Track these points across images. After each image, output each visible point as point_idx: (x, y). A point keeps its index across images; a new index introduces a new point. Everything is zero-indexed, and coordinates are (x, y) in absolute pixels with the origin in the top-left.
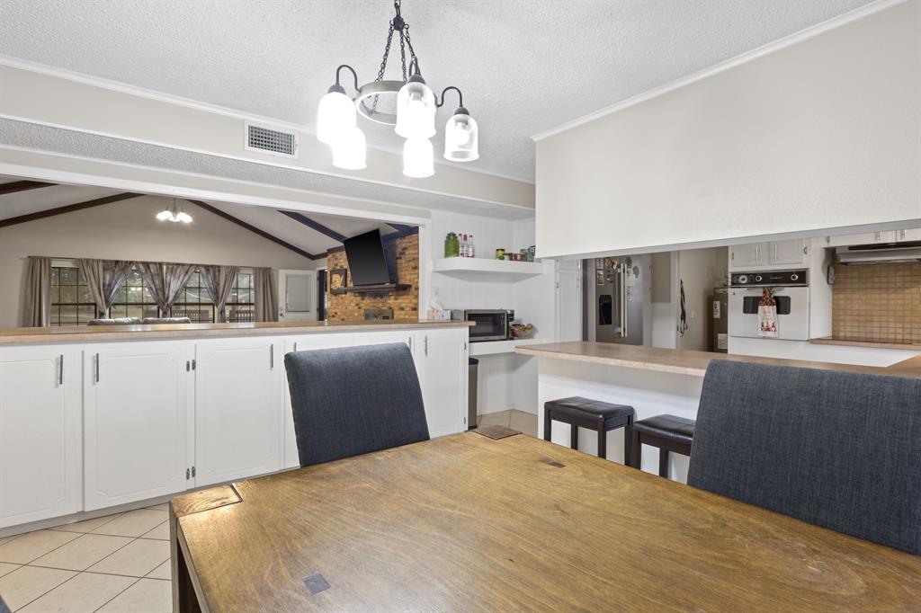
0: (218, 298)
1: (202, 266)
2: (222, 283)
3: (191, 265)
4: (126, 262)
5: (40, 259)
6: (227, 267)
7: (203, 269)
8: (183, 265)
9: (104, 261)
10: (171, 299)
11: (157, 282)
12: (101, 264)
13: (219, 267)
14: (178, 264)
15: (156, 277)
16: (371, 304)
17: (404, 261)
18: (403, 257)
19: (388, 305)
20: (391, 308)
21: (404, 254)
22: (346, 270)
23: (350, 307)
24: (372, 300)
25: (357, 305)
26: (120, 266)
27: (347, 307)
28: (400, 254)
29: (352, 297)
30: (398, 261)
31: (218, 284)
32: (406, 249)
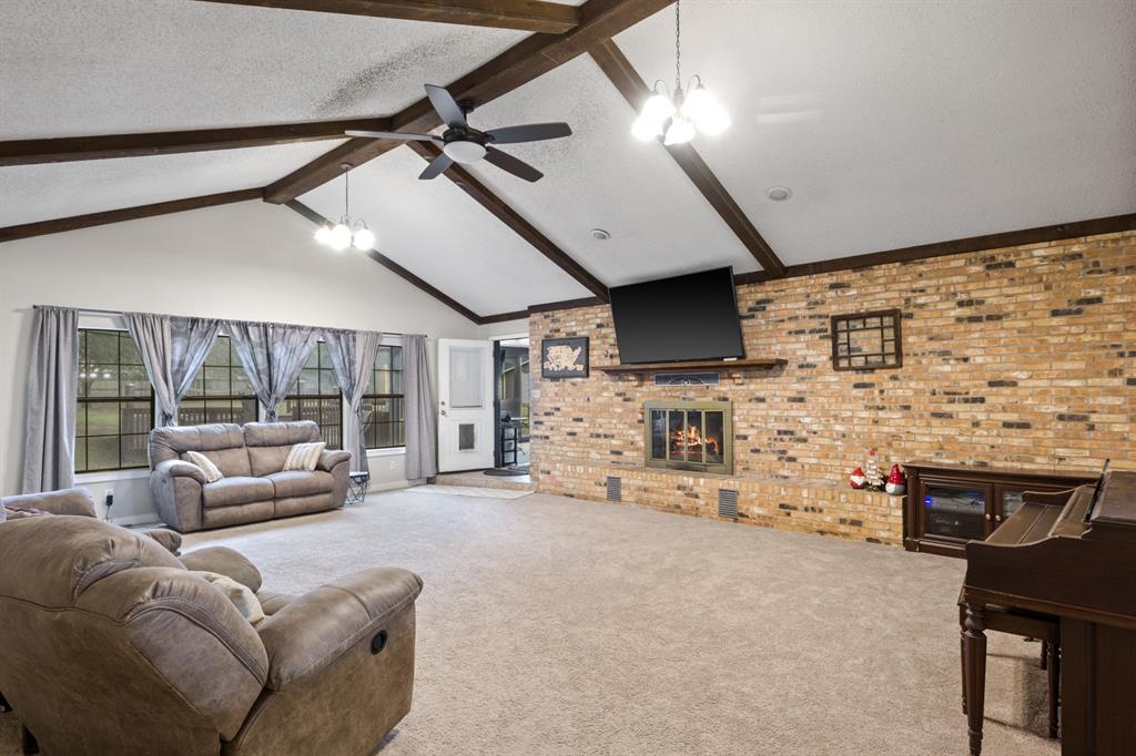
0: (352, 385)
1: (329, 330)
2: (358, 360)
3: (313, 329)
4: (210, 322)
5: (57, 311)
6: (366, 334)
7: (329, 336)
8: (301, 328)
9: (173, 319)
11: (261, 357)
12: (167, 324)
13: (354, 332)
14: (293, 327)
15: (257, 350)
16: (663, 394)
17: (763, 322)
18: (759, 314)
19: (716, 395)
20: (725, 399)
21: (764, 309)
22: (588, 338)
23: (599, 400)
24: (667, 386)
25: (619, 395)
26: (200, 328)
27: (588, 400)
28: (750, 310)
29: (607, 381)
30: (745, 322)
31: (352, 363)
32: (769, 301)
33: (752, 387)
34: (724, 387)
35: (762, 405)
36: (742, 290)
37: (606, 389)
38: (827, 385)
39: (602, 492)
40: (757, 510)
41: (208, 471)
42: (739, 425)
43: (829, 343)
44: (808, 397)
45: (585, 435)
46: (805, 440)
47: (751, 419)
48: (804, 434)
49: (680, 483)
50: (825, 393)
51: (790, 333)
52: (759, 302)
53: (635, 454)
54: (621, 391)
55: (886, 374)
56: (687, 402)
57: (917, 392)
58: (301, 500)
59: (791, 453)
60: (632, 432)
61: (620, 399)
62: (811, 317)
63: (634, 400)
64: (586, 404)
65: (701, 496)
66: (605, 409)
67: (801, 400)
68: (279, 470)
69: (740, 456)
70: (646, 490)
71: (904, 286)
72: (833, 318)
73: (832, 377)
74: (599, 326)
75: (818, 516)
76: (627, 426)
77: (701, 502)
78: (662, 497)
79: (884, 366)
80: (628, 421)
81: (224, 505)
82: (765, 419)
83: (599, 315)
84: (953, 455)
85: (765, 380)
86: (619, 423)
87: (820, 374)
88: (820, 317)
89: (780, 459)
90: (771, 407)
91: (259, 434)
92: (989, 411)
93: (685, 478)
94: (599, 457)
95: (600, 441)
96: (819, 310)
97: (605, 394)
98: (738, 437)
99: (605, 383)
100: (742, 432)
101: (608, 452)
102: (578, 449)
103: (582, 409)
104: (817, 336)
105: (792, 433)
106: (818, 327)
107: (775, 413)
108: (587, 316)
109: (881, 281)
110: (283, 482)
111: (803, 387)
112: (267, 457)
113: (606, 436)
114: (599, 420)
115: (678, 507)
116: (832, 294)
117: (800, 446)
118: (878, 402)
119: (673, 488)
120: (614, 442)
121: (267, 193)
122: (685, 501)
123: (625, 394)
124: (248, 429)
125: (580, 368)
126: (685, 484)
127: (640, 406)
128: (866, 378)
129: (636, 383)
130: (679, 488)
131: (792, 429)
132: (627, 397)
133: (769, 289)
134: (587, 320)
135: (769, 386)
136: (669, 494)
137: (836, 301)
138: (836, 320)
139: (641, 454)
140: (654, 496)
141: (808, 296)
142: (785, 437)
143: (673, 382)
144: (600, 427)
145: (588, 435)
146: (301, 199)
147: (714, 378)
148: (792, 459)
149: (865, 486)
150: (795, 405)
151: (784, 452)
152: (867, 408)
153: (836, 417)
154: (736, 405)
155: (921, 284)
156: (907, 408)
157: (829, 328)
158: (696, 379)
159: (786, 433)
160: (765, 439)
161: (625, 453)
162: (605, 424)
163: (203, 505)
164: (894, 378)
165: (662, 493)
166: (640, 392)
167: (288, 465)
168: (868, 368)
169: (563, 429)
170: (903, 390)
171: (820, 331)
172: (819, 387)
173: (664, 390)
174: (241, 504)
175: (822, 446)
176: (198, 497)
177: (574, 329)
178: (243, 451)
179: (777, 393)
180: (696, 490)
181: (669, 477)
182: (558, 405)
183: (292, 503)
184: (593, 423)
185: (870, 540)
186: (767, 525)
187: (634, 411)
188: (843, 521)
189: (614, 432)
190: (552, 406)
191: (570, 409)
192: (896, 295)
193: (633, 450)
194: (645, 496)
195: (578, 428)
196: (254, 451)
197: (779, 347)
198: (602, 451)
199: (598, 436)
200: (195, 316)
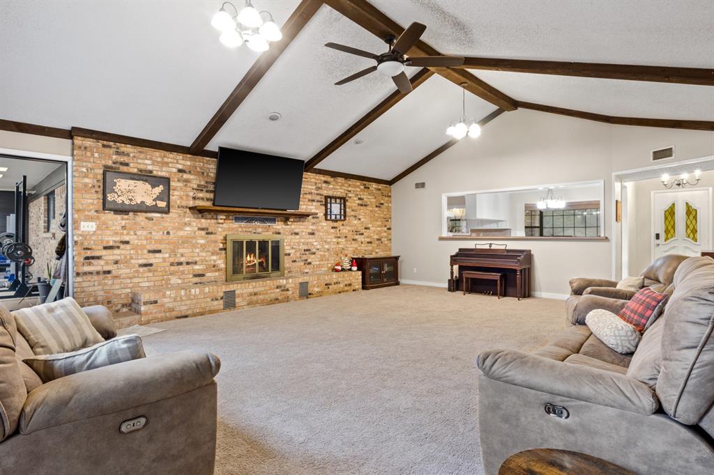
16: (240, 230)
19: (274, 231)
20: (279, 233)
23: (181, 233)
24: (243, 224)
25: (202, 229)
27: (168, 233)
33: (292, 226)
34: (279, 226)
35: (298, 237)
37: (188, 224)
38: (323, 227)
39: (219, 304)
40: (316, 289)
42: (286, 248)
43: (323, 208)
44: (316, 233)
45: (165, 264)
46: (314, 253)
47: (292, 244)
48: (314, 250)
49: (278, 284)
50: (322, 230)
51: (309, 200)
53: (217, 274)
54: (204, 226)
55: (341, 223)
56: (256, 235)
57: (349, 231)
59: (309, 260)
60: (214, 258)
61: (203, 233)
62: (317, 194)
63: (215, 234)
64: (165, 236)
65: (290, 289)
66: (186, 241)
67: (313, 234)
69: (287, 265)
70: (255, 294)
71: (345, 188)
72: (325, 196)
73: (324, 223)
74: (180, 171)
75: (339, 285)
76: (210, 254)
77: (290, 293)
78: (266, 296)
79: (341, 220)
80: (211, 250)
82: (299, 243)
83: (180, 162)
84: (357, 255)
85: (298, 223)
86: (201, 251)
87: (321, 222)
88: (320, 195)
89: (305, 264)
90: (301, 238)
92: (365, 238)
93: (281, 281)
94: (180, 281)
95: (181, 268)
96: (320, 192)
98: (286, 255)
99: (187, 219)
100: (288, 252)
101: (191, 276)
102: (154, 279)
103: (160, 242)
104: (319, 203)
105: (309, 250)
106: (320, 200)
107: (303, 240)
108: (166, 160)
109: (340, 184)
111: (314, 227)
113: (188, 263)
114: (181, 251)
115: (277, 299)
116: (324, 185)
117: (313, 256)
118: (339, 235)
119: (274, 288)
120: (197, 267)
122: (281, 295)
123: (207, 229)
125: (162, 205)
126: (281, 284)
127: (222, 238)
128: (335, 224)
130: (277, 288)
131: (310, 248)
132: (210, 231)
134: (167, 164)
135: (301, 227)
136: (271, 293)
137: (327, 189)
138: (326, 197)
139: (221, 273)
140: (261, 297)
141: (316, 184)
142: (307, 253)
143: (247, 222)
144: (182, 255)
145: (169, 264)
147: (273, 221)
148: (310, 263)
149: (343, 270)
150: (311, 236)
151: (306, 260)
152: (336, 237)
153: (325, 242)
154: (285, 237)
155: (350, 189)
156: (346, 237)
157: (324, 201)
158: (263, 221)
159: (307, 250)
160: (298, 255)
161: (208, 275)
162: (185, 253)
164: (343, 225)
165: (267, 294)
166: (221, 228)
168: (336, 221)
169: (133, 261)
170: (345, 230)
171: (320, 202)
172: (320, 228)
173: (241, 227)
175: (321, 255)
177: (150, 168)
179: (304, 230)
180: (288, 286)
181: (271, 282)
182: (127, 238)
184: (173, 252)
185: (354, 290)
186: (321, 296)
187: (216, 242)
188: (346, 285)
189: (197, 259)
190: (118, 239)
191: (145, 242)
192: (343, 191)
193: (216, 271)
194: (254, 298)
195: (155, 259)
197: (305, 207)
198: (184, 276)
199: (180, 264)
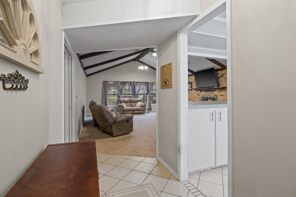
0: (148, 92)
1: (144, 82)
2: (149, 88)
3: (142, 82)
4: (126, 82)
5: (106, 81)
6: (151, 83)
7: (144, 83)
8: (140, 82)
9: (120, 82)
10: (136, 93)
11: (133, 88)
12: (120, 83)
13: (149, 83)
14: (138, 82)
15: (133, 86)
16: (205, 94)
17: (223, 79)
18: (222, 77)
19: (214, 94)
20: (216, 95)
21: (223, 76)
22: (192, 83)
24: (206, 92)
25: (197, 94)
26: (124, 83)
27: (192, 95)
28: (221, 76)
29: (195, 91)
30: (220, 79)
31: (148, 88)
32: (224, 74)
33: (221, 93)
34: (216, 93)
35: (223, 97)
36: (219, 72)
37: (195, 93)
41: (124, 106)
52: (222, 74)
56: (209, 96)
58: (138, 111)
61: (197, 95)
66: (195, 97)
68: (135, 106)
74: (193, 80)
81: (126, 111)
85: (223, 91)
90: (224, 97)
91: (132, 100)
97: (195, 94)
103: (191, 97)
108: (192, 78)
110: (135, 108)
112: (133, 104)
114: (194, 99)
121: (134, 60)
124: (131, 99)
125: (190, 89)
127: (201, 96)
129: (200, 92)
132: (199, 95)
133: (224, 71)
135: (224, 93)
146: (140, 60)
147: (214, 91)
154: (218, 97)
158: (211, 91)
163: (123, 111)
166: (201, 94)
167: (136, 106)
174: (128, 111)
176: (122, 110)
177: (190, 81)
178: (130, 103)
179: (226, 94)
183: (136, 112)
187: (200, 98)
196: (132, 103)
200: (123, 81)
